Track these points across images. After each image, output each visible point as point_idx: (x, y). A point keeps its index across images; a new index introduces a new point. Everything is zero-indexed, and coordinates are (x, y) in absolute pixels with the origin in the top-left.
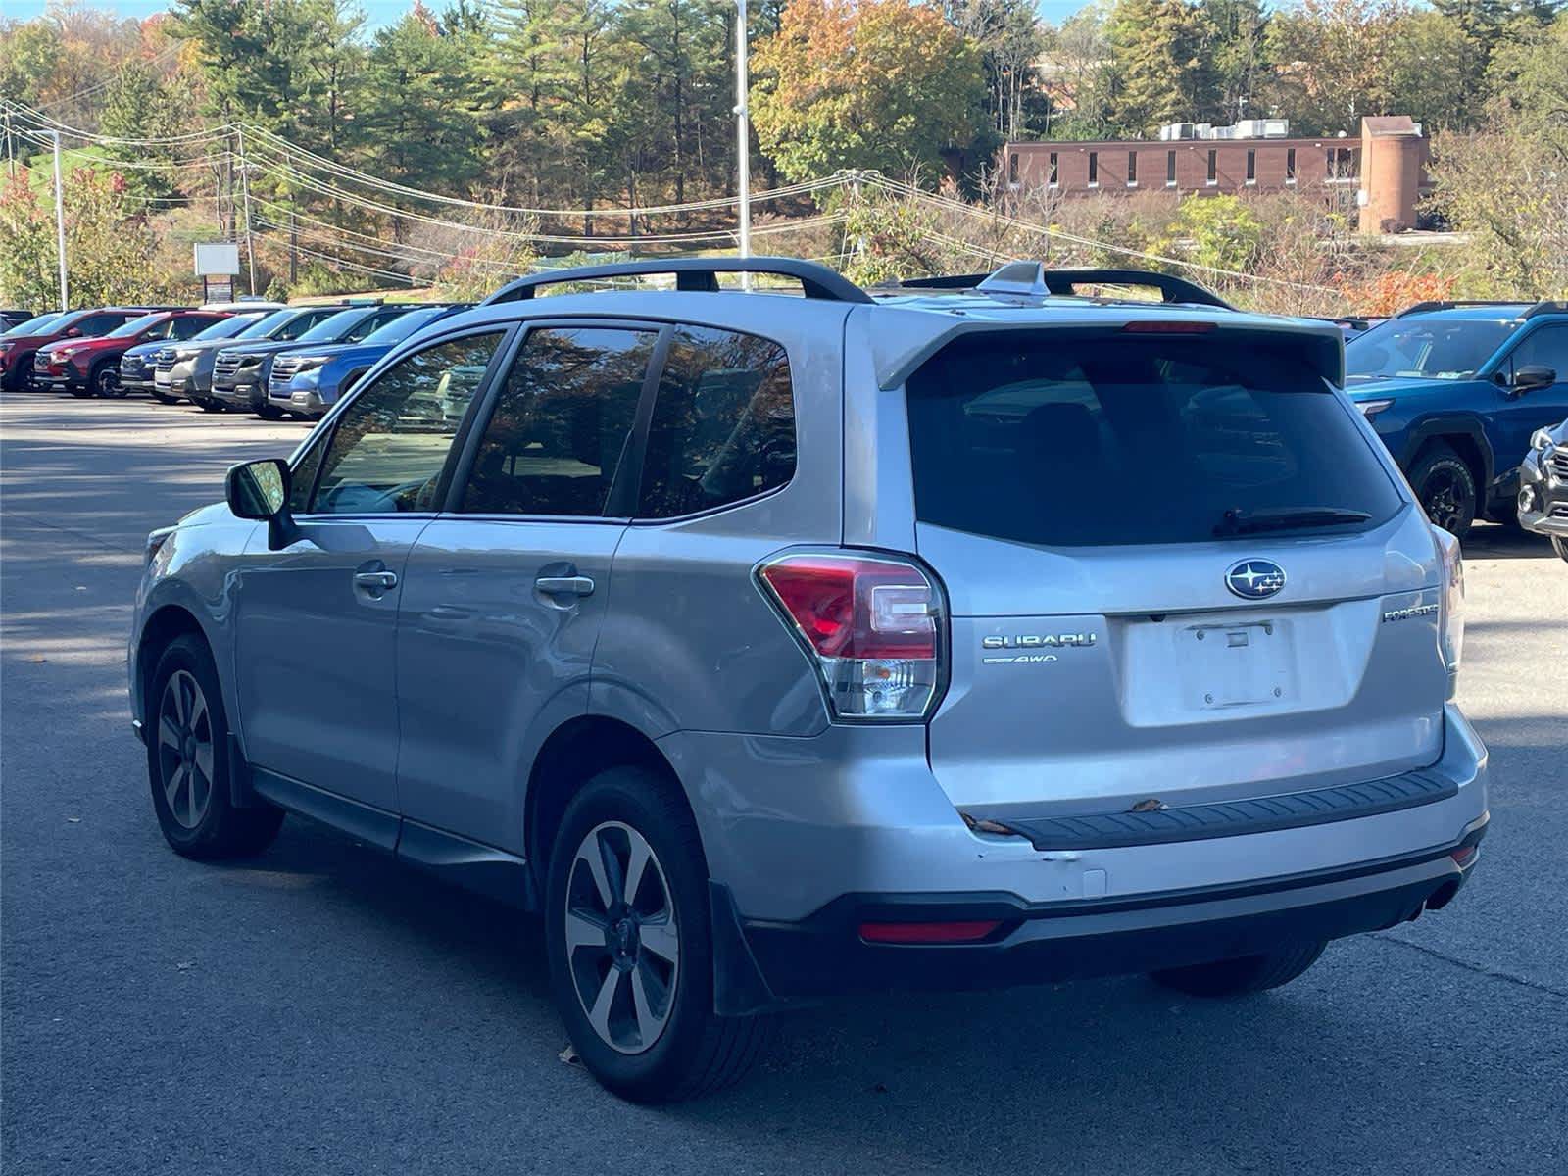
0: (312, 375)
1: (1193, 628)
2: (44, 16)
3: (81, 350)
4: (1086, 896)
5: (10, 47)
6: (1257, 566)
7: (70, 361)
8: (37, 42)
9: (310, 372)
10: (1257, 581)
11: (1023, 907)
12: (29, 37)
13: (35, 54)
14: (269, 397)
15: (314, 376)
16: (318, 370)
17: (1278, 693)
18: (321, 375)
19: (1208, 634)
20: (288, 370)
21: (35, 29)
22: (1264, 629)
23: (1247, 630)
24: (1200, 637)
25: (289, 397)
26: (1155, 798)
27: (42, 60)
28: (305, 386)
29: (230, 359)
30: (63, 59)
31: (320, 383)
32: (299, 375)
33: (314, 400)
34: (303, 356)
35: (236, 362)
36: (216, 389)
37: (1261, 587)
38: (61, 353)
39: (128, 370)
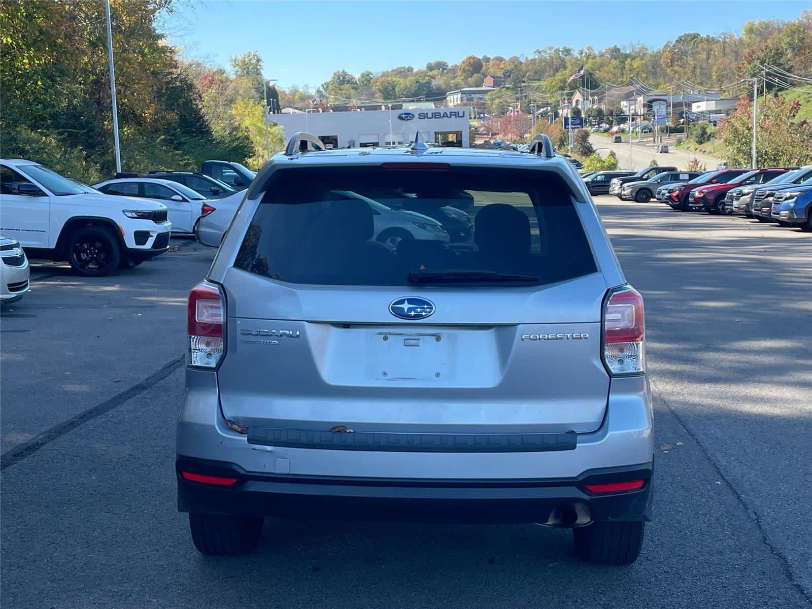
0: (791, 203)
1: (380, 334)
2: (800, 18)
3: (710, 190)
4: (277, 472)
5: (781, 36)
6: (410, 301)
7: (704, 196)
8: (794, 32)
9: (790, 201)
10: (410, 310)
11: (242, 472)
12: (791, 30)
13: (793, 38)
14: (772, 214)
15: (792, 203)
16: (794, 200)
17: (438, 375)
18: (796, 202)
19: (390, 338)
20: (780, 200)
21: (794, 25)
22: (434, 338)
23: (420, 337)
24: (385, 339)
25: (778, 214)
26: (344, 425)
27: (797, 41)
28: (787, 208)
29: (760, 194)
30: (808, 40)
31: (794, 206)
32: (784, 202)
33: (791, 216)
34: (790, 192)
35: (763, 196)
36: (755, 210)
37: (413, 313)
38: (701, 192)
39: (728, 200)
